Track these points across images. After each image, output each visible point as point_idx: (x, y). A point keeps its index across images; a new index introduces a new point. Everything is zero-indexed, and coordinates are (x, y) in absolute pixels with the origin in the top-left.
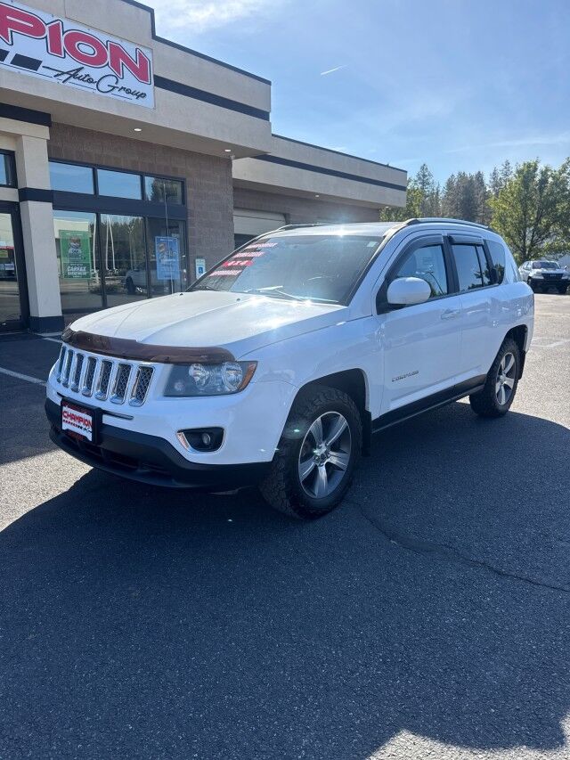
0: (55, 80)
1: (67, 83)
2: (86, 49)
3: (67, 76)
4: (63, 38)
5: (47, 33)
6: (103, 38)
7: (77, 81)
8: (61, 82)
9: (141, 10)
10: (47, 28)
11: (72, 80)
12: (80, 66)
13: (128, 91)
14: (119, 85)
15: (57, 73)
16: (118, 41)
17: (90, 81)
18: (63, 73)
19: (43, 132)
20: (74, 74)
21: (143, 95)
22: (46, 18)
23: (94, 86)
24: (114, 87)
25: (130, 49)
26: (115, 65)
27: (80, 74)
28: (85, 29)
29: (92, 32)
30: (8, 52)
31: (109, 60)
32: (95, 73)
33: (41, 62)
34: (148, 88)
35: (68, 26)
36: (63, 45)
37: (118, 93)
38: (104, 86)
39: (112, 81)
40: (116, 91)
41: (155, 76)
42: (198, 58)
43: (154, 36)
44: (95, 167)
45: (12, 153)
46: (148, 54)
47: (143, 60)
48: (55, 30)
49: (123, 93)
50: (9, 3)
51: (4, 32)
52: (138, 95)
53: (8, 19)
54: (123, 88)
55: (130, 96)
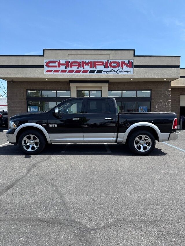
2: (114, 65)
4: (108, 64)
6: (119, 61)
9: (131, 51)
10: (105, 63)
11: (110, 72)
12: (112, 69)
13: (125, 71)
14: (123, 71)
15: (106, 72)
17: (115, 71)
18: (108, 72)
19: (107, 85)
20: (111, 71)
21: (130, 71)
22: (105, 61)
23: (116, 72)
24: (121, 72)
25: (127, 61)
26: (122, 66)
27: (112, 71)
28: (115, 60)
30: (95, 71)
31: (120, 65)
32: (116, 69)
33: (102, 71)
35: (110, 61)
38: (118, 72)
39: (121, 70)
40: (122, 72)
41: (134, 66)
42: (149, 57)
43: (134, 56)
44: (122, 90)
45: (101, 90)
46: (132, 61)
47: (130, 63)
48: (107, 63)
49: (124, 72)
50: (97, 60)
51: (95, 67)
52: (128, 72)
53: (96, 64)
54: (124, 71)
55: (126, 72)
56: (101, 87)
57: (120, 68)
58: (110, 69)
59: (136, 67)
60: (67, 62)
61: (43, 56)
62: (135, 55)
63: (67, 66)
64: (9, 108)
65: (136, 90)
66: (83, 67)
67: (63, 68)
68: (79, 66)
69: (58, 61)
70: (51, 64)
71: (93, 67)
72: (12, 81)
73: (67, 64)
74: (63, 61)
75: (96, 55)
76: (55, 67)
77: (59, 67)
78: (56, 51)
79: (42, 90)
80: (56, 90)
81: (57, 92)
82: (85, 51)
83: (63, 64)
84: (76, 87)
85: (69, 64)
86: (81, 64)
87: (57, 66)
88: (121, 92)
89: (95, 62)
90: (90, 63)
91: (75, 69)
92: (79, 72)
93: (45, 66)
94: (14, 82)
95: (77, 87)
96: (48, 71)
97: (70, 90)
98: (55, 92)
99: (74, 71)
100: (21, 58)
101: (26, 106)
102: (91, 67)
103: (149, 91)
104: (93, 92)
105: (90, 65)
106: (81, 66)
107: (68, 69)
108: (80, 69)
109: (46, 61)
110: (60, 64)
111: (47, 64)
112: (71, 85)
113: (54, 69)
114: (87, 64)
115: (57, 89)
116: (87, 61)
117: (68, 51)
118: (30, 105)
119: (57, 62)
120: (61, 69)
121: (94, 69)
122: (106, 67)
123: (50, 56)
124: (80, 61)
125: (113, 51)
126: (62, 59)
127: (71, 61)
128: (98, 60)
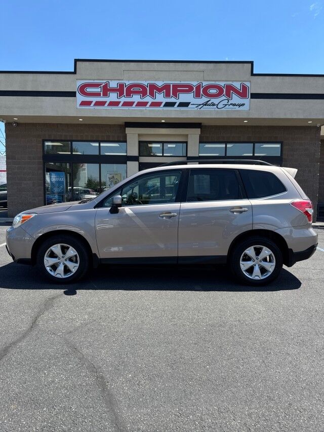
0: (196, 109)
1: (202, 109)
2: (213, 91)
3: (202, 106)
4: (202, 90)
5: (195, 90)
6: (222, 84)
7: (207, 107)
8: (199, 109)
9: (245, 64)
10: (195, 88)
11: (205, 107)
12: (209, 99)
13: (234, 105)
14: (229, 103)
15: (197, 106)
16: (230, 83)
17: (213, 105)
18: (200, 105)
19: (198, 131)
20: (206, 104)
21: (243, 105)
22: (195, 83)
23: (215, 107)
24: (226, 105)
26: (228, 95)
28: (213, 83)
29: (217, 83)
30: (175, 103)
31: (225, 93)
32: (215, 101)
33: (190, 103)
34: (247, 101)
35: (205, 84)
36: (201, 92)
37: (229, 107)
39: (225, 102)
40: (227, 106)
41: (251, 94)
42: (281, 77)
43: (252, 74)
44: (226, 143)
45: (186, 143)
46: (248, 84)
47: (244, 88)
48: (198, 87)
49: (231, 106)
50: (179, 82)
51: (175, 95)
52: (240, 105)
53: (177, 89)
54: (231, 104)
55: (235, 107)
56: (187, 136)
57: (224, 98)
58: (204, 99)
59: (254, 96)
60: (121, 86)
61: (75, 73)
62: (254, 73)
63: (121, 94)
64: (10, 176)
65: (254, 143)
66: (152, 94)
67: (113, 97)
68: (144, 93)
69: (104, 84)
70: (89, 90)
71: (171, 95)
72: (15, 123)
73: (120, 90)
74: (113, 84)
75: (177, 73)
76: (98, 95)
77: (105, 94)
78: (99, 63)
79: (72, 141)
80: (100, 142)
81: (102, 145)
82: (155, 64)
83: (113, 90)
84: (137, 135)
85: (125, 89)
86: (148, 89)
87: (102, 93)
88: (224, 146)
89: (175, 86)
90: (166, 87)
91: (136, 98)
92: (144, 104)
93: (77, 92)
94: (18, 124)
95: (139, 135)
96: (84, 103)
97: (126, 141)
98: (97, 144)
99: (134, 102)
100: (31, 75)
101: (41, 171)
102: (168, 95)
103: (278, 146)
104: (170, 146)
105: (165, 91)
106: (148, 94)
107: (123, 100)
108: (145, 100)
109: (80, 83)
110: (106, 90)
111: (82, 89)
112: (129, 131)
113: (94, 99)
114: (160, 90)
115: (100, 139)
116: (160, 84)
117: (123, 63)
118: (49, 170)
119: (102, 86)
120: (108, 100)
121: (172, 100)
122: (198, 95)
123: (88, 74)
124: (145, 83)
125: (212, 65)
126: (111, 80)
127: (128, 83)
128: (182, 82)
